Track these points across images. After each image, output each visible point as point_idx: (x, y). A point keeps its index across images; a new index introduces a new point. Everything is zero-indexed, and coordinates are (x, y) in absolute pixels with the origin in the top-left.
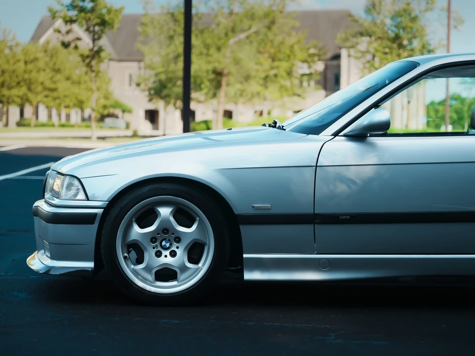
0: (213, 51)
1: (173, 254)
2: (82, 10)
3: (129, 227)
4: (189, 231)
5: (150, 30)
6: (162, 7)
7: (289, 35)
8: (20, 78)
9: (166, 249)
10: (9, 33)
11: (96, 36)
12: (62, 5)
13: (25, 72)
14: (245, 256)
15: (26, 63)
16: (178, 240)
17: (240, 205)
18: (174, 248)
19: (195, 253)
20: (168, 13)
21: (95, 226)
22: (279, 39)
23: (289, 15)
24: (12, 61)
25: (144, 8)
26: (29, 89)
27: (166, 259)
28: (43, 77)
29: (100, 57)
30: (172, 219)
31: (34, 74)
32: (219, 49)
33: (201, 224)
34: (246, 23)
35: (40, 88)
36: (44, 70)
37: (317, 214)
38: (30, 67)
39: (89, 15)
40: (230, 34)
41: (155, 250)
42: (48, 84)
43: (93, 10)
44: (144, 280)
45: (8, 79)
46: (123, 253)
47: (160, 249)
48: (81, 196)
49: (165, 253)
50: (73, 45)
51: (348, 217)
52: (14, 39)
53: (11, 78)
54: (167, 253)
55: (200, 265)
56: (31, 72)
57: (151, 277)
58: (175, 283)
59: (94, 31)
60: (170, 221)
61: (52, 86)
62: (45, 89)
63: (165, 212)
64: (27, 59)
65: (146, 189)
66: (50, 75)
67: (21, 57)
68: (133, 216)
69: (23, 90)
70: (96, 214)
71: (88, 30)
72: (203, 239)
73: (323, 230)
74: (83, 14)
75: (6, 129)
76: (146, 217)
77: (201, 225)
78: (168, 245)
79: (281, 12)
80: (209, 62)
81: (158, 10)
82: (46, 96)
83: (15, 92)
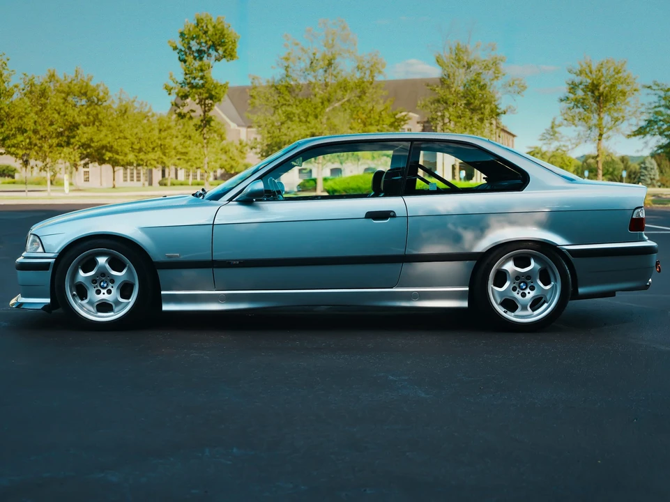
0: (311, 118)
1: (109, 292)
2: (192, 86)
3: (75, 273)
4: (120, 275)
5: (257, 102)
6: (268, 82)
7: (377, 102)
8: (155, 145)
9: (104, 288)
10: (146, 105)
11: (207, 108)
12: (177, 82)
13: (159, 138)
14: (162, 292)
15: (160, 130)
16: (113, 281)
17: (156, 254)
18: (110, 288)
19: (125, 291)
20: (272, 86)
21: (50, 272)
22: (369, 106)
23: (378, 86)
24: (147, 130)
25: (252, 83)
26: (164, 154)
27: (104, 296)
28: (175, 142)
29: (210, 126)
30: (107, 266)
31: (168, 140)
32: (316, 117)
33: (129, 269)
34: (340, 93)
35: (173, 153)
36: (177, 137)
37: (215, 261)
38: (164, 134)
39: (201, 91)
40: (326, 103)
41: (96, 289)
42: (180, 149)
43: (203, 86)
44: (88, 312)
45: (144, 145)
46: (71, 292)
47: (99, 288)
48: (40, 249)
49: (103, 291)
50: (188, 116)
51: (238, 262)
52: (150, 110)
53: (147, 145)
54: (105, 291)
55: (130, 300)
56: (165, 138)
57: (93, 310)
58: (112, 313)
59: (205, 104)
60: (105, 267)
61: (184, 150)
62: (177, 153)
63: (102, 260)
64: (161, 127)
65: (86, 244)
66: (182, 141)
67: (156, 126)
68: (79, 263)
69: (159, 153)
70: (49, 263)
71: (200, 103)
72: (131, 281)
73: (220, 272)
74: (194, 90)
75: (150, 187)
76: (89, 265)
77: (129, 271)
78: (105, 285)
79: (371, 83)
80: (308, 128)
81: (264, 84)
82: (179, 159)
83: (152, 156)
